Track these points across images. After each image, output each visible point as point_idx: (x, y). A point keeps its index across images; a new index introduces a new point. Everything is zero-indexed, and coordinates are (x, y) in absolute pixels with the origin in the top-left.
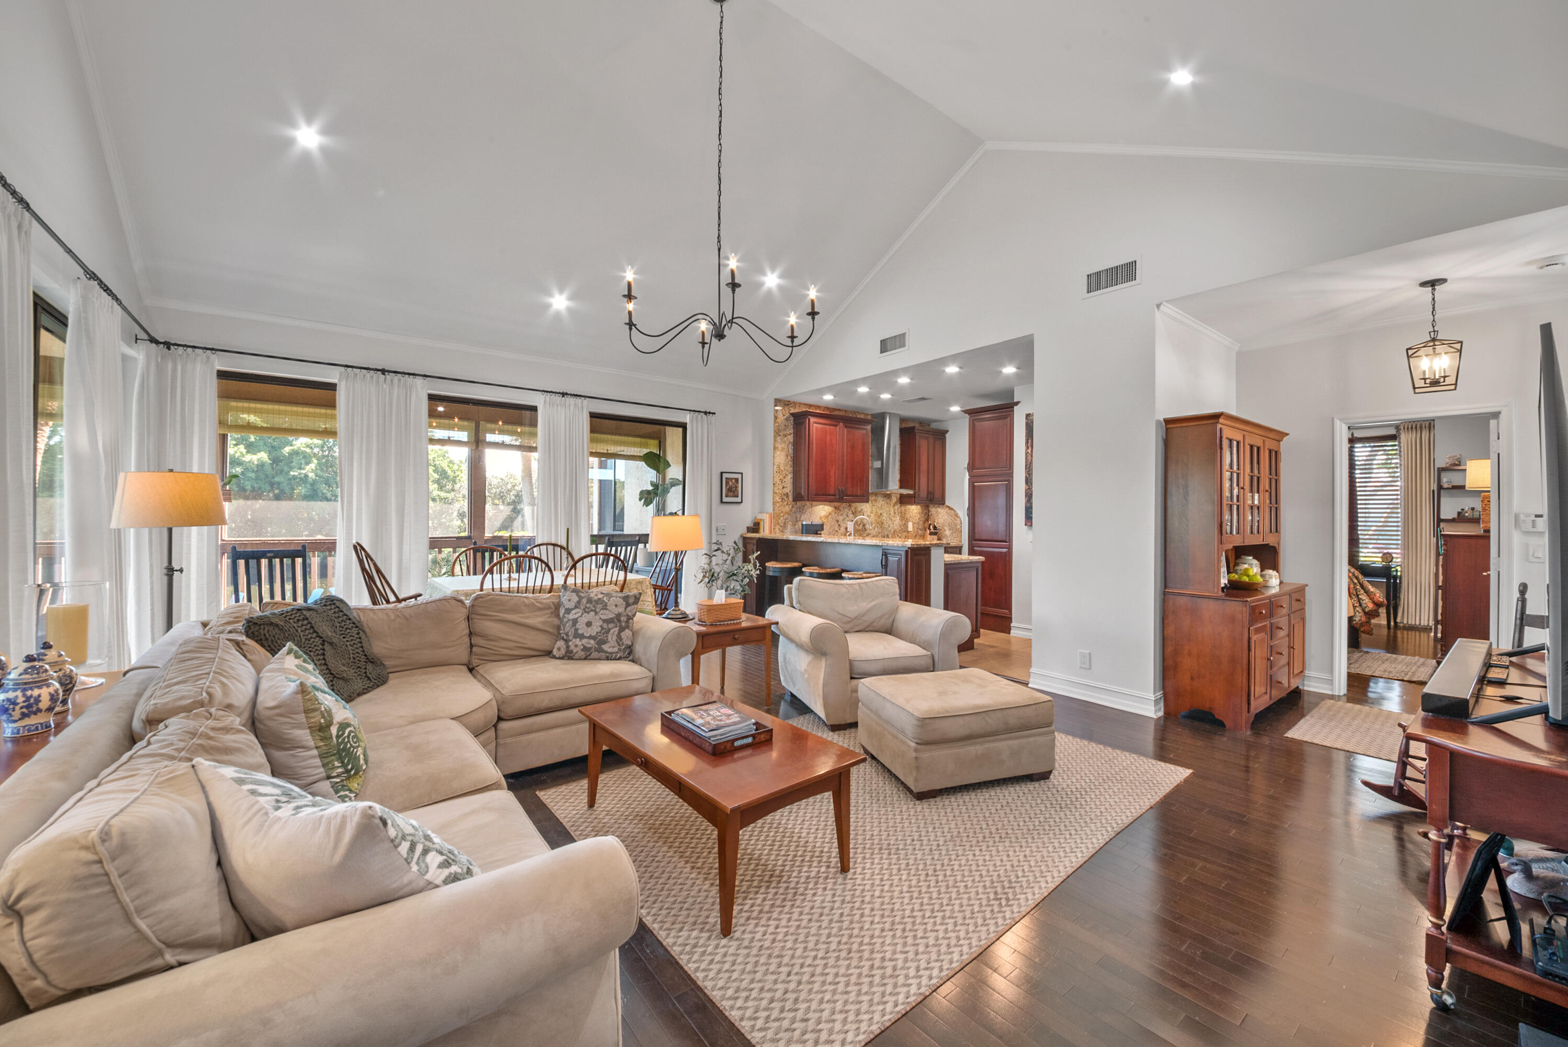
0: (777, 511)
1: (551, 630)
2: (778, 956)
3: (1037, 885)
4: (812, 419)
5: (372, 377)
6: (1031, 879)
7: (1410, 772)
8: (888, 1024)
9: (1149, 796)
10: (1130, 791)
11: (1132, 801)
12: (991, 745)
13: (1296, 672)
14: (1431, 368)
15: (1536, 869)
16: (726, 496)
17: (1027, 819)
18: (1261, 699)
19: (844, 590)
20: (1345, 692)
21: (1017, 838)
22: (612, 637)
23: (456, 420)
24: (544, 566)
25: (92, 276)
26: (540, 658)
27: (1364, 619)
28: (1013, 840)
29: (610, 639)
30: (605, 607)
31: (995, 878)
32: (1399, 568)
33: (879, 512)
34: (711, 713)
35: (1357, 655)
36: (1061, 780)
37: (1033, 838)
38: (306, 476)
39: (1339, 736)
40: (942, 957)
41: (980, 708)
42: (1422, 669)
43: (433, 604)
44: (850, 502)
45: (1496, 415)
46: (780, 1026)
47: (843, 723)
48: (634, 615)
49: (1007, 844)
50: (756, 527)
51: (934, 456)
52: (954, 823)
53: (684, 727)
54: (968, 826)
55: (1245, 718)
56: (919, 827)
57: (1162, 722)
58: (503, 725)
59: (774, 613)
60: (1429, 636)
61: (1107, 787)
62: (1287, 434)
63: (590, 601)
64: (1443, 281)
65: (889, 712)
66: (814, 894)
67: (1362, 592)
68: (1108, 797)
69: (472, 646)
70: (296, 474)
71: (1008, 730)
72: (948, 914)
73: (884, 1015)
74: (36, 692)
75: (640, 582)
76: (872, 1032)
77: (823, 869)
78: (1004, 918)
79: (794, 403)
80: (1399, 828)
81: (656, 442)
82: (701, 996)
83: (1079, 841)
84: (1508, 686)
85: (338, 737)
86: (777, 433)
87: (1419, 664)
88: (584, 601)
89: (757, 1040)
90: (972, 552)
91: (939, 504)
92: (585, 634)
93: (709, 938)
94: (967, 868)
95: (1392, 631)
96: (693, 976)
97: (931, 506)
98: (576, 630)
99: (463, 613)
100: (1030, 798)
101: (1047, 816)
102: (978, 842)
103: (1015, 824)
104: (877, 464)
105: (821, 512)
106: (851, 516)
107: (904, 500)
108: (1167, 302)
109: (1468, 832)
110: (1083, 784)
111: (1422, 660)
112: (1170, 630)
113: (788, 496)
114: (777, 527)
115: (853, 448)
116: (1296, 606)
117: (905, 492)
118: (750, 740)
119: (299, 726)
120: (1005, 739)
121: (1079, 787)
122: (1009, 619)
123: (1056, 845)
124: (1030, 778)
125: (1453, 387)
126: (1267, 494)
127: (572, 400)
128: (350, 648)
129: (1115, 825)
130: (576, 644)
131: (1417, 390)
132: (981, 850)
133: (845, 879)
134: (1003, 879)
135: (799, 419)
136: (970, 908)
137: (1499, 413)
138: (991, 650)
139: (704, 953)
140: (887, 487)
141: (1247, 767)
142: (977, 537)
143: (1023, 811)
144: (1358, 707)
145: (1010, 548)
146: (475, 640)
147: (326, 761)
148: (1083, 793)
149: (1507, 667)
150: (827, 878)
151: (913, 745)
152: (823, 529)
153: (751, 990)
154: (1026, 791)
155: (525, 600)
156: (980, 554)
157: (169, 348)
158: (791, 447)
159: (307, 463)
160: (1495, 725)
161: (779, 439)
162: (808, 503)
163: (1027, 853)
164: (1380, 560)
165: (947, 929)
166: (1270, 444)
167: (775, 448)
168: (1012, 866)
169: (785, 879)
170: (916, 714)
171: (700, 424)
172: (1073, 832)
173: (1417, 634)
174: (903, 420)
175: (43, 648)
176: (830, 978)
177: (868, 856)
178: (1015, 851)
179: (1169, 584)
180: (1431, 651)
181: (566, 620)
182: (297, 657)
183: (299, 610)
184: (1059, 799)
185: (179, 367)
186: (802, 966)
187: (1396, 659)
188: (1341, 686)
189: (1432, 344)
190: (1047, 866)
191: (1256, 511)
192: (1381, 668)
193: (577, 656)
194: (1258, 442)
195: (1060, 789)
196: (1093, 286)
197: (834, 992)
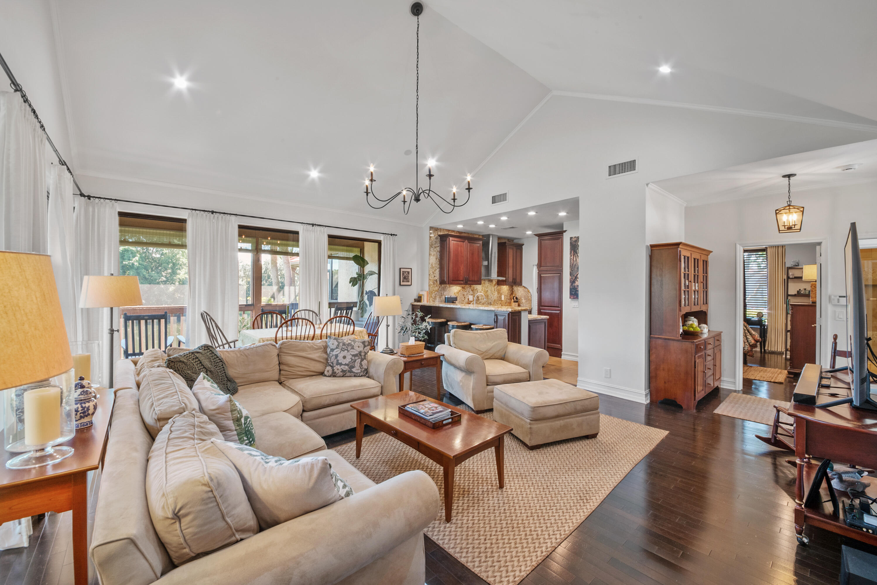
0: (431, 290)
1: (322, 360)
2: (477, 531)
3: (600, 492)
4: (451, 238)
5: (206, 215)
6: (597, 489)
7: (780, 431)
8: (540, 561)
9: (649, 446)
10: (639, 443)
11: (641, 448)
12: (568, 420)
13: (717, 378)
14: (788, 220)
15: (845, 477)
16: (403, 282)
17: (589, 459)
18: (700, 394)
19: (478, 336)
20: (742, 388)
21: (586, 469)
22: (357, 364)
23: (244, 237)
24: (310, 323)
25: (63, 163)
26: (318, 377)
27: (749, 349)
28: (584, 469)
29: (356, 365)
30: (353, 348)
31: (578, 489)
32: (766, 321)
33: (486, 290)
34: (426, 406)
35: (746, 368)
36: (603, 438)
37: (594, 468)
38: (133, 264)
39: (741, 412)
40: (560, 529)
41: (562, 401)
42: (780, 375)
43: (260, 348)
44: (470, 284)
45: (820, 244)
46: (487, 565)
47: (483, 409)
48: (368, 352)
49: (581, 472)
50: (419, 299)
51: (516, 259)
52: (552, 461)
53: (414, 414)
54: (560, 463)
55: (693, 404)
56: (534, 464)
57: (649, 406)
58: (306, 414)
59: (440, 349)
60: (782, 357)
61: (627, 441)
62: (712, 252)
63: (344, 344)
64: (795, 175)
65: (513, 403)
66: (488, 500)
67: (748, 334)
68: (628, 446)
69: (280, 370)
70: (127, 263)
71: (576, 412)
72: (558, 508)
73: (537, 558)
74: (87, 405)
75: (361, 332)
76: (533, 566)
77: (490, 487)
78: (587, 509)
79: (440, 229)
80: (775, 459)
81: (359, 249)
82: (444, 552)
83: (617, 469)
84: (831, 388)
85: (245, 424)
86: (431, 246)
87: (778, 372)
88: (341, 344)
89: (478, 572)
90: (540, 313)
91: (519, 285)
92: (343, 363)
93: (440, 524)
94: (563, 484)
95: (763, 354)
96: (437, 542)
97: (514, 286)
98: (338, 361)
99: (276, 352)
100: (588, 448)
101: (599, 457)
102: (566, 471)
103: (583, 461)
104: (485, 263)
105: (454, 290)
106: (471, 292)
107: (499, 283)
108: (652, 182)
109: (811, 460)
110: (615, 440)
111: (780, 370)
112: (653, 357)
113: (437, 282)
114: (431, 299)
115: (473, 254)
116: (717, 343)
117: (501, 278)
118: (450, 420)
119: (227, 419)
120: (574, 417)
121: (612, 441)
122: (561, 350)
123: (606, 471)
124: (587, 437)
125: (799, 230)
126: (702, 284)
127: (318, 228)
128: (220, 373)
129: (634, 461)
130: (338, 369)
131: (780, 232)
132: (568, 475)
133: (502, 492)
134: (583, 489)
135: (443, 239)
136: (569, 504)
137: (821, 243)
138: (552, 367)
139: (439, 531)
140: (490, 276)
141: (694, 429)
142: (543, 304)
143: (586, 455)
144: (749, 396)
145: (561, 311)
146: (282, 367)
147: (240, 437)
148: (615, 444)
149: (830, 379)
150: (492, 491)
151: (529, 421)
152: (456, 300)
153: (468, 548)
154: (586, 444)
155: (308, 344)
156: (545, 314)
157: (89, 199)
158: (438, 254)
159: (134, 257)
160: (828, 408)
161: (432, 249)
162: (448, 285)
163: (592, 476)
164: (756, 316)
165: (559, 515)
166: (704, 257)
167: (430, 254)
168: (586, 483)
169: (471, 493)
170: (530, 405)
171: (388, 241)
172: (614, 465)
173: (776, 356)
174: (499, 238)
175: (80, 380)
176: (506, 541)
177: (511, 480)
178: (586, 475)
179: (652, 333)
180: (783, 365)
181: (331, 355)
182: (209, 381)
183: (192, 353)
184: (603, 448)
185: (96, 210)
186: (491, 535)
187: (766, 370)
188: (740, 386)
189: (788, 208)
190: (603, 482)
191: (697, 293)
192: (759, 375)
193: (338, 375)
194: (697, 256)
195: (603, 443)
196: (612, 173)
197: (510, 548)
